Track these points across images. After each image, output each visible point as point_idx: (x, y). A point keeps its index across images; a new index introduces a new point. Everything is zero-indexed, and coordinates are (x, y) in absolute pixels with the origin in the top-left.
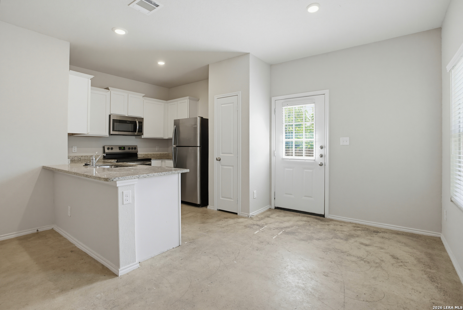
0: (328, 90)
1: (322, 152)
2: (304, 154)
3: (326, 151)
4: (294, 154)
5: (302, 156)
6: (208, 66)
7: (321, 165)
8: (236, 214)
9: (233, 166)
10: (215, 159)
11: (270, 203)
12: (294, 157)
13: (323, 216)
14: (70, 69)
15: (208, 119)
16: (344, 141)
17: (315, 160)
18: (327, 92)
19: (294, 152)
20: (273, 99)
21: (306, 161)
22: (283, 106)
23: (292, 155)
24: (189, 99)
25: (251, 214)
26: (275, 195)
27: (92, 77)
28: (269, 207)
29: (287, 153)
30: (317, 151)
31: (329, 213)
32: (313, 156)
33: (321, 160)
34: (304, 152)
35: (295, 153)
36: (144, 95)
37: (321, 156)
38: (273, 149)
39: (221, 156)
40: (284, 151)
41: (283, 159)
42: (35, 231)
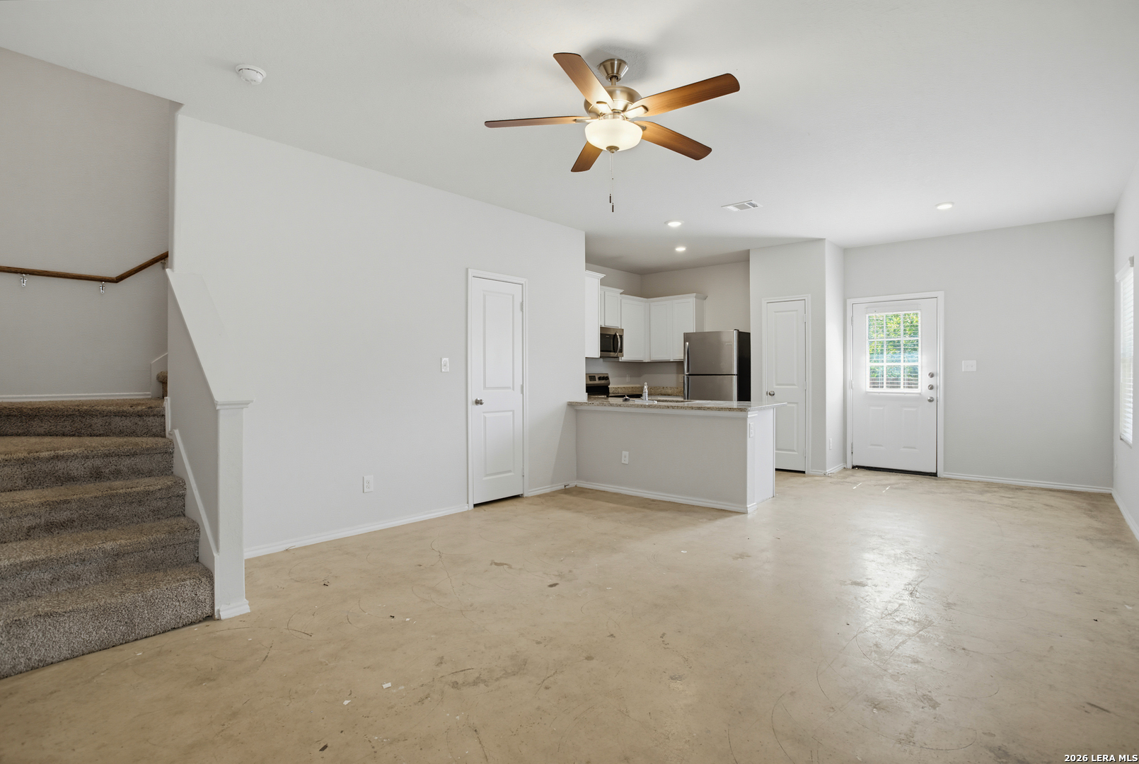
0: (943, 292)
1: (932, 381)
2: (902, 385)
3: (939, 381)
4: (885, 385)
5: (899, 387)
6: (748, 252)
7: (931, 401)
8: (804, 472)
9: (797, 403)
10: (764, 393)
11: (845, 461)
12: (885, 390)
13: (935, 475)
14: (587, 269)
15: (750, 334)
16: (968, 366)
17: (920, 394)
18: (941, 294)
19: (885, 381)
20: (849, 302)
21: (907, 395)
22: (866, 313)
23: (883, 387)
24: (696, 297)
25: (828, 471)
26: (852, 448)
27: (603, 276)
28: (843, 466)
29: (874, 384)
30: (924, 381)
31: (945, 470)
32: (917, 387)
33: (931, 394)
34: (902, 381)
35: (887, 383)
36: (622, 291)
37: (931, 388)
38: (849, 377)
39: (774, 388)
40: (868, 382)
41: (867, 393)
42: (563, 487)
